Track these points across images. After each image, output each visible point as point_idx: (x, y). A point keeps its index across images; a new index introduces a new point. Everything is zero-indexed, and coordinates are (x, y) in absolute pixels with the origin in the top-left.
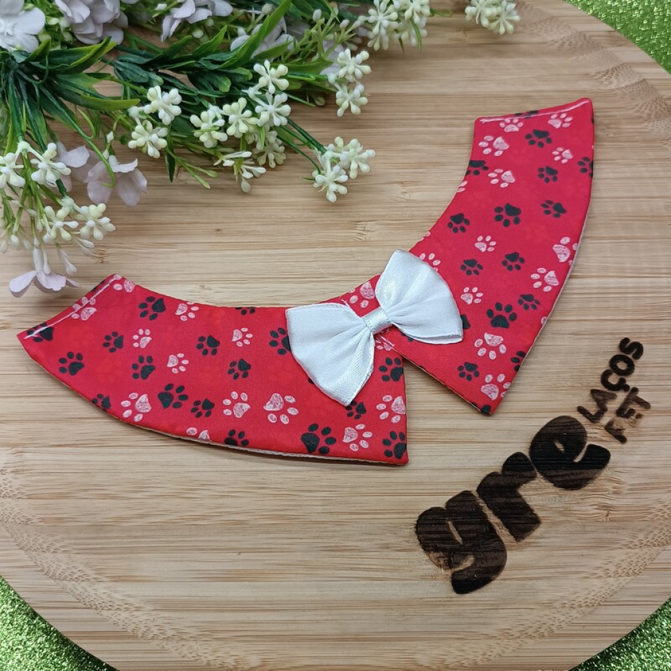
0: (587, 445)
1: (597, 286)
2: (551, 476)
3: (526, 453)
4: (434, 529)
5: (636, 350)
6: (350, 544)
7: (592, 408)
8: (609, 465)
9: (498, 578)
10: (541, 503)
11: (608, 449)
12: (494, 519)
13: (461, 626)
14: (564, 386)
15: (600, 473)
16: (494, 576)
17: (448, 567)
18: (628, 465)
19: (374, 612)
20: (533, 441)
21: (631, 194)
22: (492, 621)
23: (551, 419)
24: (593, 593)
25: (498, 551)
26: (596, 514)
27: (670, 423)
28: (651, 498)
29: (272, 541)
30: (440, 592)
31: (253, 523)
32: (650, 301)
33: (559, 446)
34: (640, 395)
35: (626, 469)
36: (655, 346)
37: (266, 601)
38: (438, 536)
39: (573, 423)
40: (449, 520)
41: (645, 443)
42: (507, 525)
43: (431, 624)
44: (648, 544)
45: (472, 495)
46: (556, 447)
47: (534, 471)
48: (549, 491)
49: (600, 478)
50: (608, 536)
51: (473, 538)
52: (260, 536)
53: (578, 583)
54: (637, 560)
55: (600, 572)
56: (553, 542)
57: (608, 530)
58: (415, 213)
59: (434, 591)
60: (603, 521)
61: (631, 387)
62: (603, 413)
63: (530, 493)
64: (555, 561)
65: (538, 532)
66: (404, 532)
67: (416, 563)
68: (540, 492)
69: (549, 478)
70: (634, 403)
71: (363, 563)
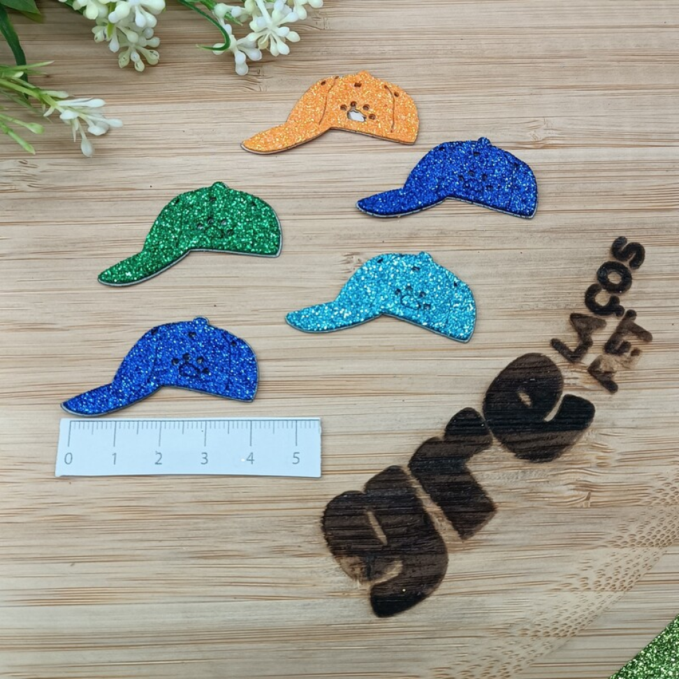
0: (563, 395)
1: (583, 160)
2: (512, 443)
3: (478, 408)
4: (347, 523)
5: (635, 254)
6: (229, 547)
7: (572, 342)
8: (593, 424)
9: (435, 593)
10: (498, 482)
11: (592, 402)
12: (431, 508)
13: (384, 664)
14: (533, 309)
15: (581, 437)
16: (430, 590)
17: (366, 578)
18: (619, 423)
19: (261, 645)
20: (487, 392)
21: (636, 22)
22: (426, 656)
23: (515, 358)
24: (566, 615)
25: (437, 553)
26: (573, 497)
27: (676, 363)
28: (648, 473)
29: (119, 545)
30: (354, 616)
31: (92, 518)
32: (656, 182)
33: (525, 398)
34: (639, 321)
35: (616, 430)
36: (661, 249)
37: (110, 633)
38: (352, 533)
39: (546, 363)
40: (368, 510)
41: (644, 391)
42: (451, 516)
43: (341, 662)
44: (643, 541)
45: (403, 472)
46: (520, 399)
47: (487, 436)
48: (509, 463)
49: (580, 444)
50: (589, 528)
51: (402, 535)
52: (102, 538)
53: (545, 597)
54: (629, 566)
55: (576, 582)
56: (513, 540)
57: (588, 520)
58: (331, 49)
59: (345, 613)
60: (582, 507)
61: (626, 310)
62: (586, 349)
63: (484, 467)
64: (514, 567)
65: (493, 523)
66: (306, 528)
67: (321, 574)
68: (496, 466)
69: (509, 445)
70: (630, 333)
71: (247, 575)
